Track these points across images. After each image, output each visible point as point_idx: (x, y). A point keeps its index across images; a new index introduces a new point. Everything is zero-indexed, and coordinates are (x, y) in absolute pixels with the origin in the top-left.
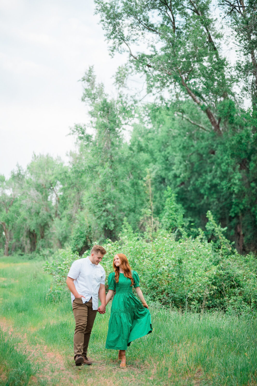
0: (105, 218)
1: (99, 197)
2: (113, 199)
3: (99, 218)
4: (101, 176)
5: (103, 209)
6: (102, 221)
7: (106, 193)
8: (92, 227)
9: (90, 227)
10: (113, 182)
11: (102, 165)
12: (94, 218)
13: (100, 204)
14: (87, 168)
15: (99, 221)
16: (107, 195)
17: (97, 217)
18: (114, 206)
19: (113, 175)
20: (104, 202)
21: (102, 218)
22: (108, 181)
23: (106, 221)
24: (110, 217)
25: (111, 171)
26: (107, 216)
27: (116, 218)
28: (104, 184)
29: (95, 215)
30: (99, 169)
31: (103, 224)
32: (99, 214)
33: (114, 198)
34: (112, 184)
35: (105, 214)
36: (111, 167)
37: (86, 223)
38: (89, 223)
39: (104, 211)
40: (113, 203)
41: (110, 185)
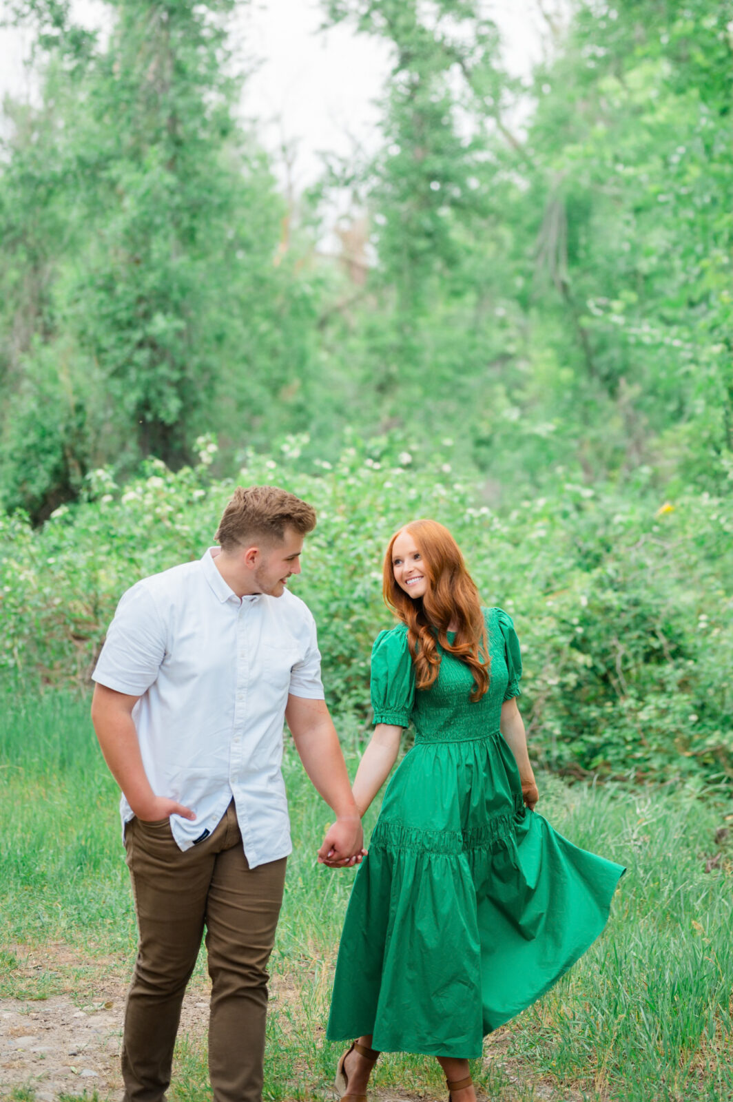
0: (145, 376)
1: (120, 288)
2: (176, 296)
3: (119, 373)
4: (128, 202)
5: (137, 336)
6: (132, 387)
7: (151, 269)
8: (90, 408)
9: (79, 408)
10: (177, 224)
11: (136, 156)
12: (99, 374)
13: (123, 316)
14: (74, 166)
15: (116, 386)
16: (152, 280)
17: (110, 368)
18: (181, 324)
19: (178, 199)
20: (142, 308)
21: (133, 374)
22: (158, 220)
23: (149, 385)
24: (163, 370)
25: (170, 179)
26: (153, 364)
27: (190, 374)
28: (139, 235)
29: (102, 363)
30: (121, 171)
31: (133, 397)
32: (119, 355)
33: (184, 291)
34: (173, 235)
35: (142, 356)
36: (171, 165)
37: (65, 392)
38: (77, 391)
39: (141, 345)
40: (179, 311)
41: (166, 237)
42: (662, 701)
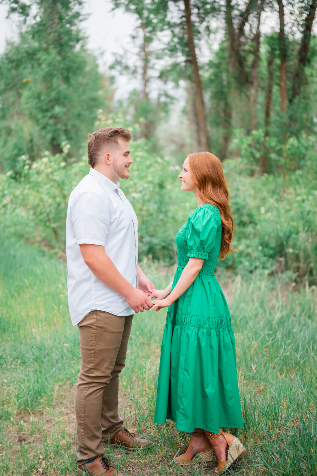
0: (53, 128)
1: (43, 97)
2: (62, 100)
3: (44, 128)
4: (44, 66)
5: (49, 114)
6: (48, 133)
7: (53, 90)
8: (35, 140)
9: (31, 141)
10: (62, 74)
11: (46, 50)
12: (37, 128)
13: (45, 107)
14: (24, 55)
15: (43, 133)
16: (53, 94)
17: (41, 126)
18: (64, 110)
19: (62, 66)
20: (51, 104)
21: (49, 128)
22: (55, 72)
23: (54, 132)
24: (59, 126)
25: (59, 58)
26: (55, 124)
27: (69, 127)
28: (48, 77)
29: (38, 124)
30: (41, 55)
31: (49, 136)
32: (43, 121)
33: (65, 98)
34: (61, 77)
35: (52, 121)
36: (59, 53)
37: (26, 136)
38: (31, 134)
39: (51, 117)
40: (63, 105)
41: (58, 78)
42: (248, 242)
